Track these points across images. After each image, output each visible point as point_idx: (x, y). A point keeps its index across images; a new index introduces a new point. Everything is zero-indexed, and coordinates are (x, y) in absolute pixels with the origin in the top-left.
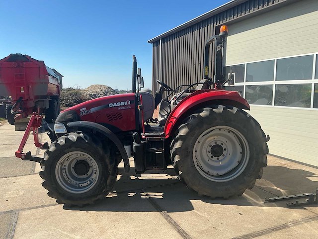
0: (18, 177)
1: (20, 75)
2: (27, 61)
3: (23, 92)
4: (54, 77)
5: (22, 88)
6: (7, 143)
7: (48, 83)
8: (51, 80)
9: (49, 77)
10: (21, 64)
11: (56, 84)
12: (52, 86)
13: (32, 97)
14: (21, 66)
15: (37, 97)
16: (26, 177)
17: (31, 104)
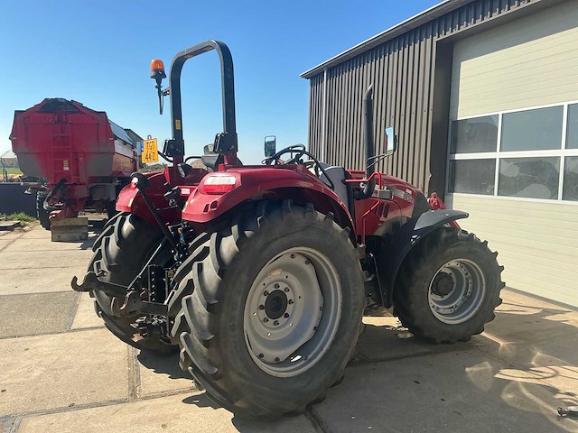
0: (36, 338)
1: (63, 137)
2: (74, 112)
3: (68, 169)
4: (125, 143)
5: (66, 162)
6: (31, 264)
7: (114, 153)
8: (119, 148)
9: (116, 142)
10: (64, 117)
11: (131, 155)
12: (123, 159)
13: (83, 179)
14: (64, 120)
15: (93, 179)
16: (52, 337)
17: (82, 192)
